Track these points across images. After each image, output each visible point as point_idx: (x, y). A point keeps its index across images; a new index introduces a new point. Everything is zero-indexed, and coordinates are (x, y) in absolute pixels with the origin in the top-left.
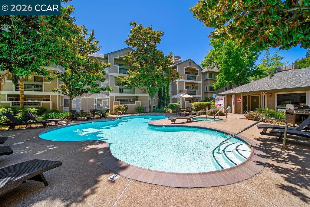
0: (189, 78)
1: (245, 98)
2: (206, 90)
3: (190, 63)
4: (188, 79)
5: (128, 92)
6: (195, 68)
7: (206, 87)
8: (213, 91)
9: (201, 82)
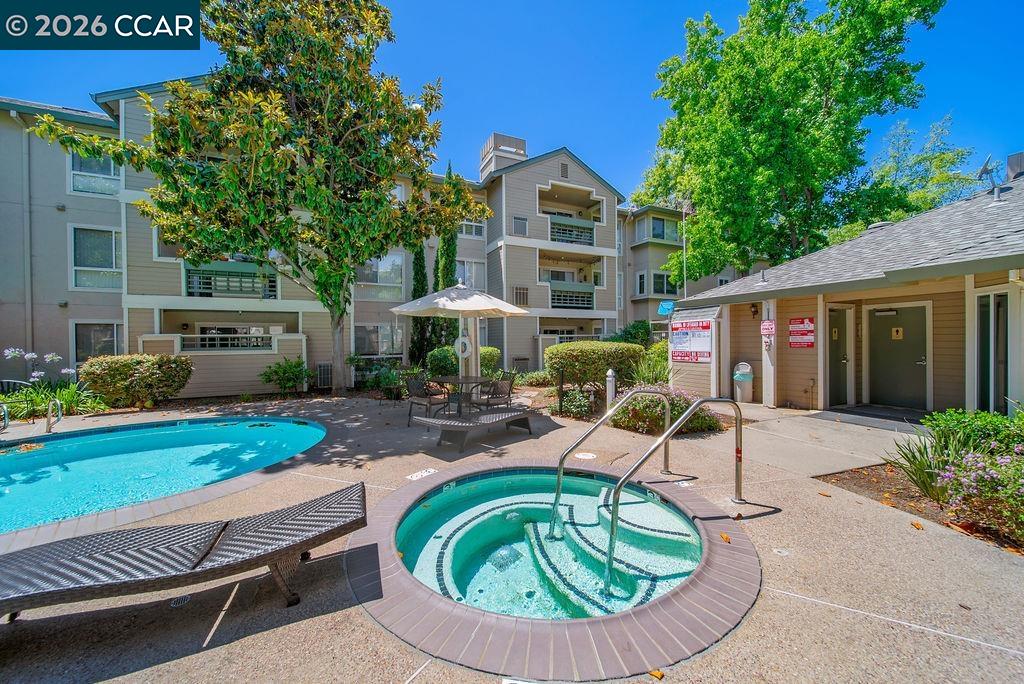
0: (560, 232)
1: (836, 319)
2: (642, 291)
3: (564, 168)
4: (553, 240)
5: (241, 292)
6: (590, 193)
7: (642, 277)
8: (668, 292)
9: (614, 253)
